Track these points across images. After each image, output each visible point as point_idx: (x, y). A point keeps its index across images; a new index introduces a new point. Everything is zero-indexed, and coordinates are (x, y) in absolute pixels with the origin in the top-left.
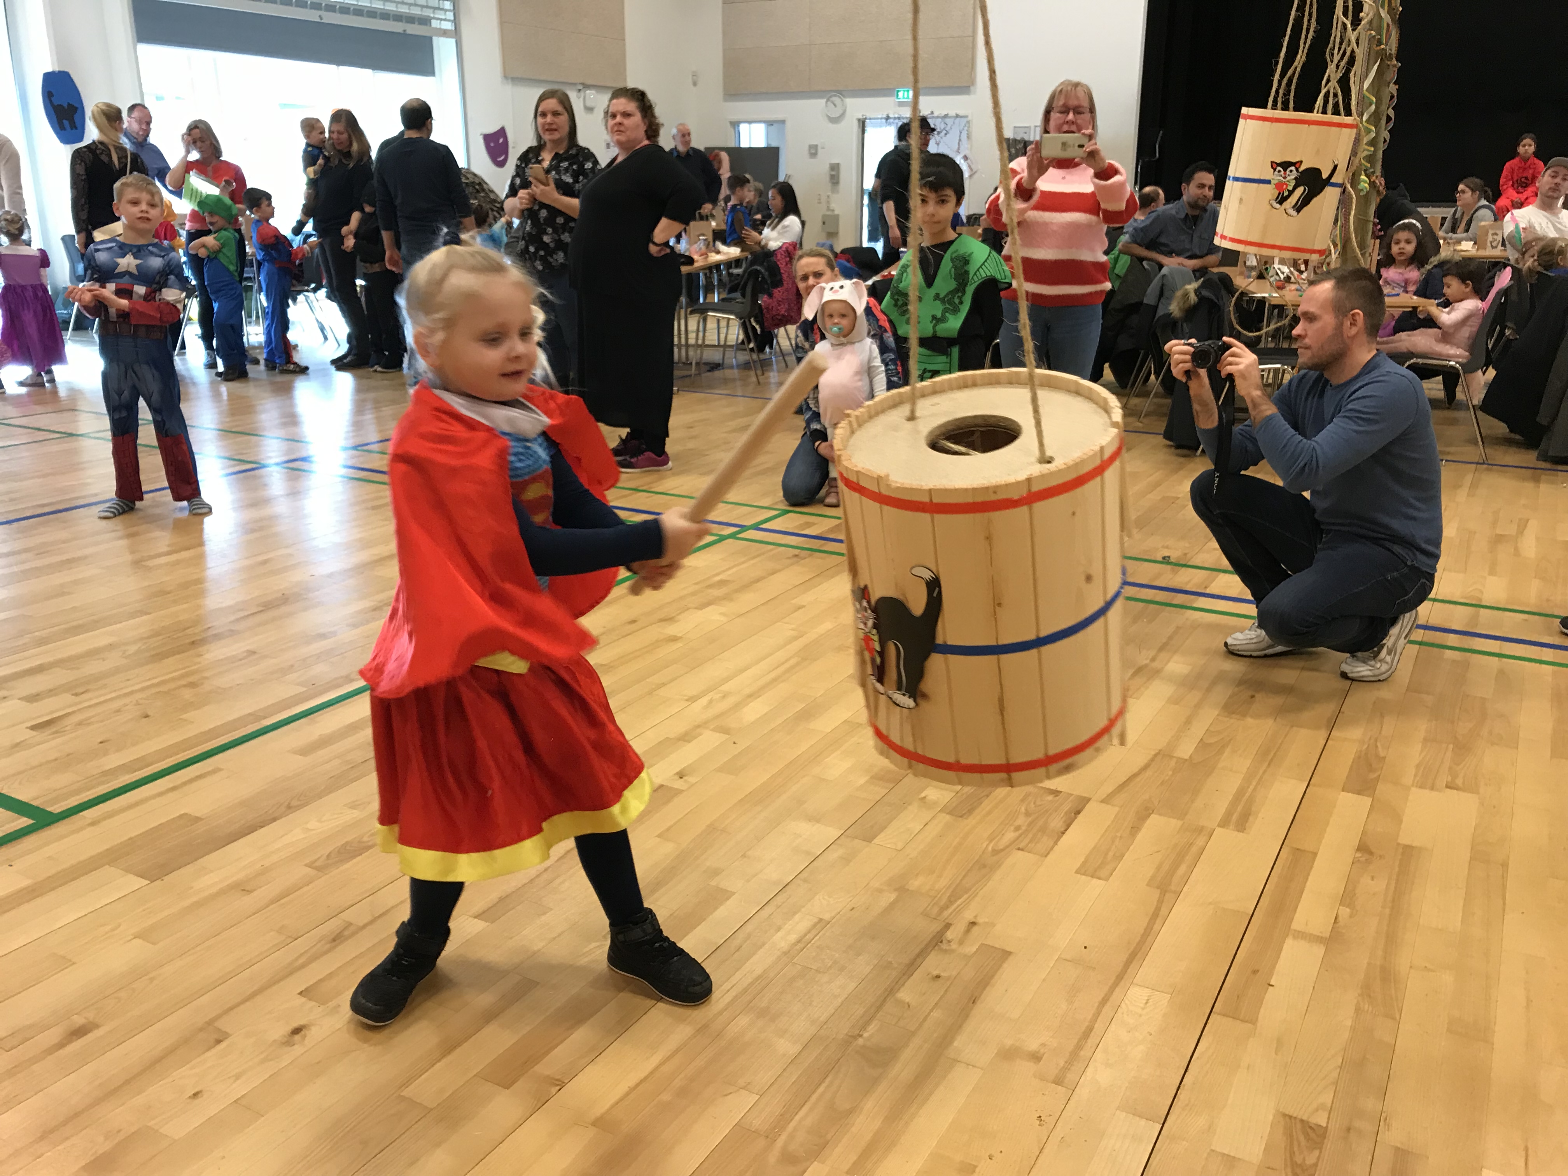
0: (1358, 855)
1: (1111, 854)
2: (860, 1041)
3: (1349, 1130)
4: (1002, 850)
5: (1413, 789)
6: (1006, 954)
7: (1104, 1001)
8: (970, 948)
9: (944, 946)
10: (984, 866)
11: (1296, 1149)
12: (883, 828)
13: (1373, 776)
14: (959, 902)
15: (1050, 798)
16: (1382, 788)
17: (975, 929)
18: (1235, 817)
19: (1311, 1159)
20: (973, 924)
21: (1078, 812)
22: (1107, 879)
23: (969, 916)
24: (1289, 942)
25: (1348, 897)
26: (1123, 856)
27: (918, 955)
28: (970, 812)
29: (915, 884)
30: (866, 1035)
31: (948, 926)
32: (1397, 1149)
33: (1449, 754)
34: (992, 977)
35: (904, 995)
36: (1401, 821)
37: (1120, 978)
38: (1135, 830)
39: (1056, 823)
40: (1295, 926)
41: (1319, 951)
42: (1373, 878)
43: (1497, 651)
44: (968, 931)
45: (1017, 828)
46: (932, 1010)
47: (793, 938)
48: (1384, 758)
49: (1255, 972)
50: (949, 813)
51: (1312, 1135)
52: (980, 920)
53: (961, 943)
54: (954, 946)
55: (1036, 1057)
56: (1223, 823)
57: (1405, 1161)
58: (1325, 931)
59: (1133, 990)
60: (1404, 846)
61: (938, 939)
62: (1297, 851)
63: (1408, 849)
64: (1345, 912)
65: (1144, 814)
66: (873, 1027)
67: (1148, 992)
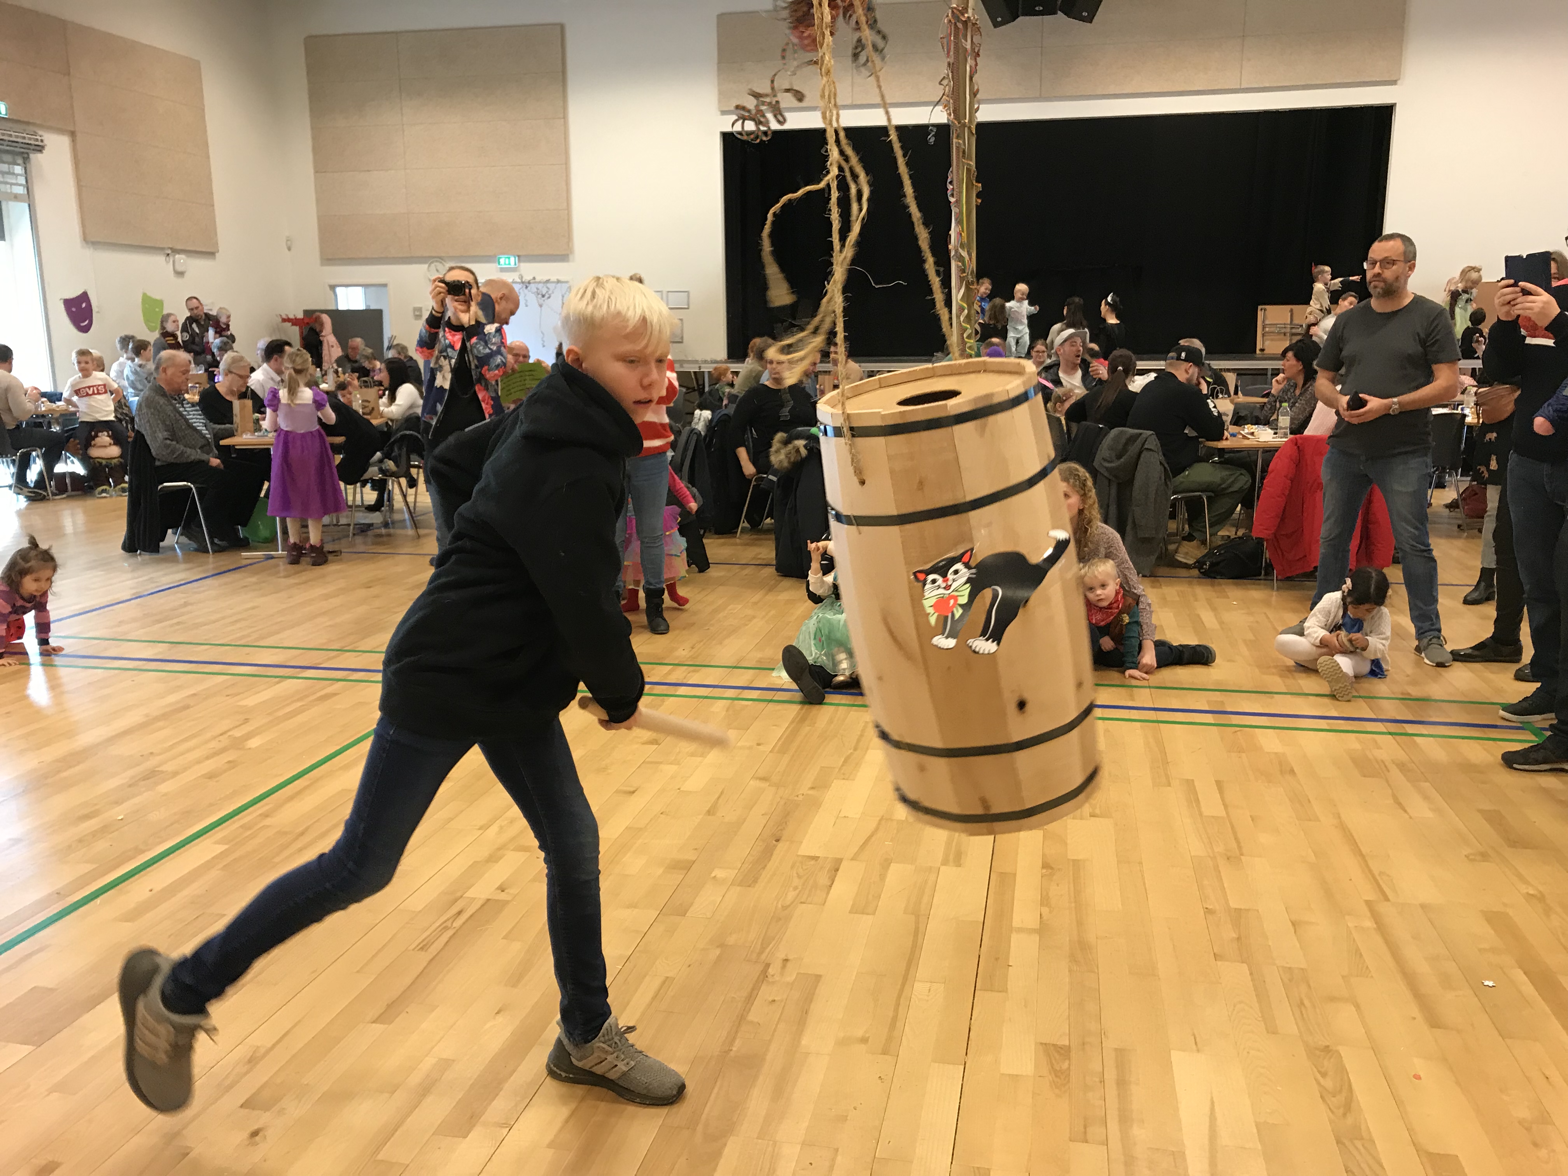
0: (1044, 871)
1: (871, 895)
2: (732, 1054)
3: (1084, 1044)
4: (789, 906)
5: (1069, 821)
6: (818, 978)
7: (899, 997)
8: (790, 977)
9: (771, 980)
10: (780, 919)
11: (1053, 1061)
12: (691, 904)
14: (769, 948)
15: (813, 862)
17: (789, 964)
18: (951, 857)
19: (1065, 1065)
20: (786, 960)
21: (837, 870)
22: (874, 913)
23: (781, 955)
24: (1014, 937)
25: (1045, 901)
26: (879, 896)
27: (753, 989)
28: (755, 881)
29: (731, 940)
30: (734, 1049)
31: (768, 966)
32: (1116, 1050)
34: (814, 994)
35: (752, 1017)
36: (1066, 844)
37: (905, 978)
38: (883, 877)
39: (823, 880)
40: (1015, 924)
41: (1036, 938)
42: (1058, 885)
44: (784, 967)
45: (795, 888)
46: (777, 1025)
47: (651, 994)
49: (997, 959)
50: (740, 884)
51: (1063, 1052)
52: (790, 957)
53: (782, 974)
54: (777, 978)
55: (864, 1040)
56: (945, 862)
57: (1122, 1056)
58: (1036, 925)
59: (917, 985)
60: (1074, 861)
61: (764, 974)
62: (1001, 874)
63: (1076, 862)
64: (1045, 910)
65: (886, 864)
66: (738, 1043)
67: (928, 985)
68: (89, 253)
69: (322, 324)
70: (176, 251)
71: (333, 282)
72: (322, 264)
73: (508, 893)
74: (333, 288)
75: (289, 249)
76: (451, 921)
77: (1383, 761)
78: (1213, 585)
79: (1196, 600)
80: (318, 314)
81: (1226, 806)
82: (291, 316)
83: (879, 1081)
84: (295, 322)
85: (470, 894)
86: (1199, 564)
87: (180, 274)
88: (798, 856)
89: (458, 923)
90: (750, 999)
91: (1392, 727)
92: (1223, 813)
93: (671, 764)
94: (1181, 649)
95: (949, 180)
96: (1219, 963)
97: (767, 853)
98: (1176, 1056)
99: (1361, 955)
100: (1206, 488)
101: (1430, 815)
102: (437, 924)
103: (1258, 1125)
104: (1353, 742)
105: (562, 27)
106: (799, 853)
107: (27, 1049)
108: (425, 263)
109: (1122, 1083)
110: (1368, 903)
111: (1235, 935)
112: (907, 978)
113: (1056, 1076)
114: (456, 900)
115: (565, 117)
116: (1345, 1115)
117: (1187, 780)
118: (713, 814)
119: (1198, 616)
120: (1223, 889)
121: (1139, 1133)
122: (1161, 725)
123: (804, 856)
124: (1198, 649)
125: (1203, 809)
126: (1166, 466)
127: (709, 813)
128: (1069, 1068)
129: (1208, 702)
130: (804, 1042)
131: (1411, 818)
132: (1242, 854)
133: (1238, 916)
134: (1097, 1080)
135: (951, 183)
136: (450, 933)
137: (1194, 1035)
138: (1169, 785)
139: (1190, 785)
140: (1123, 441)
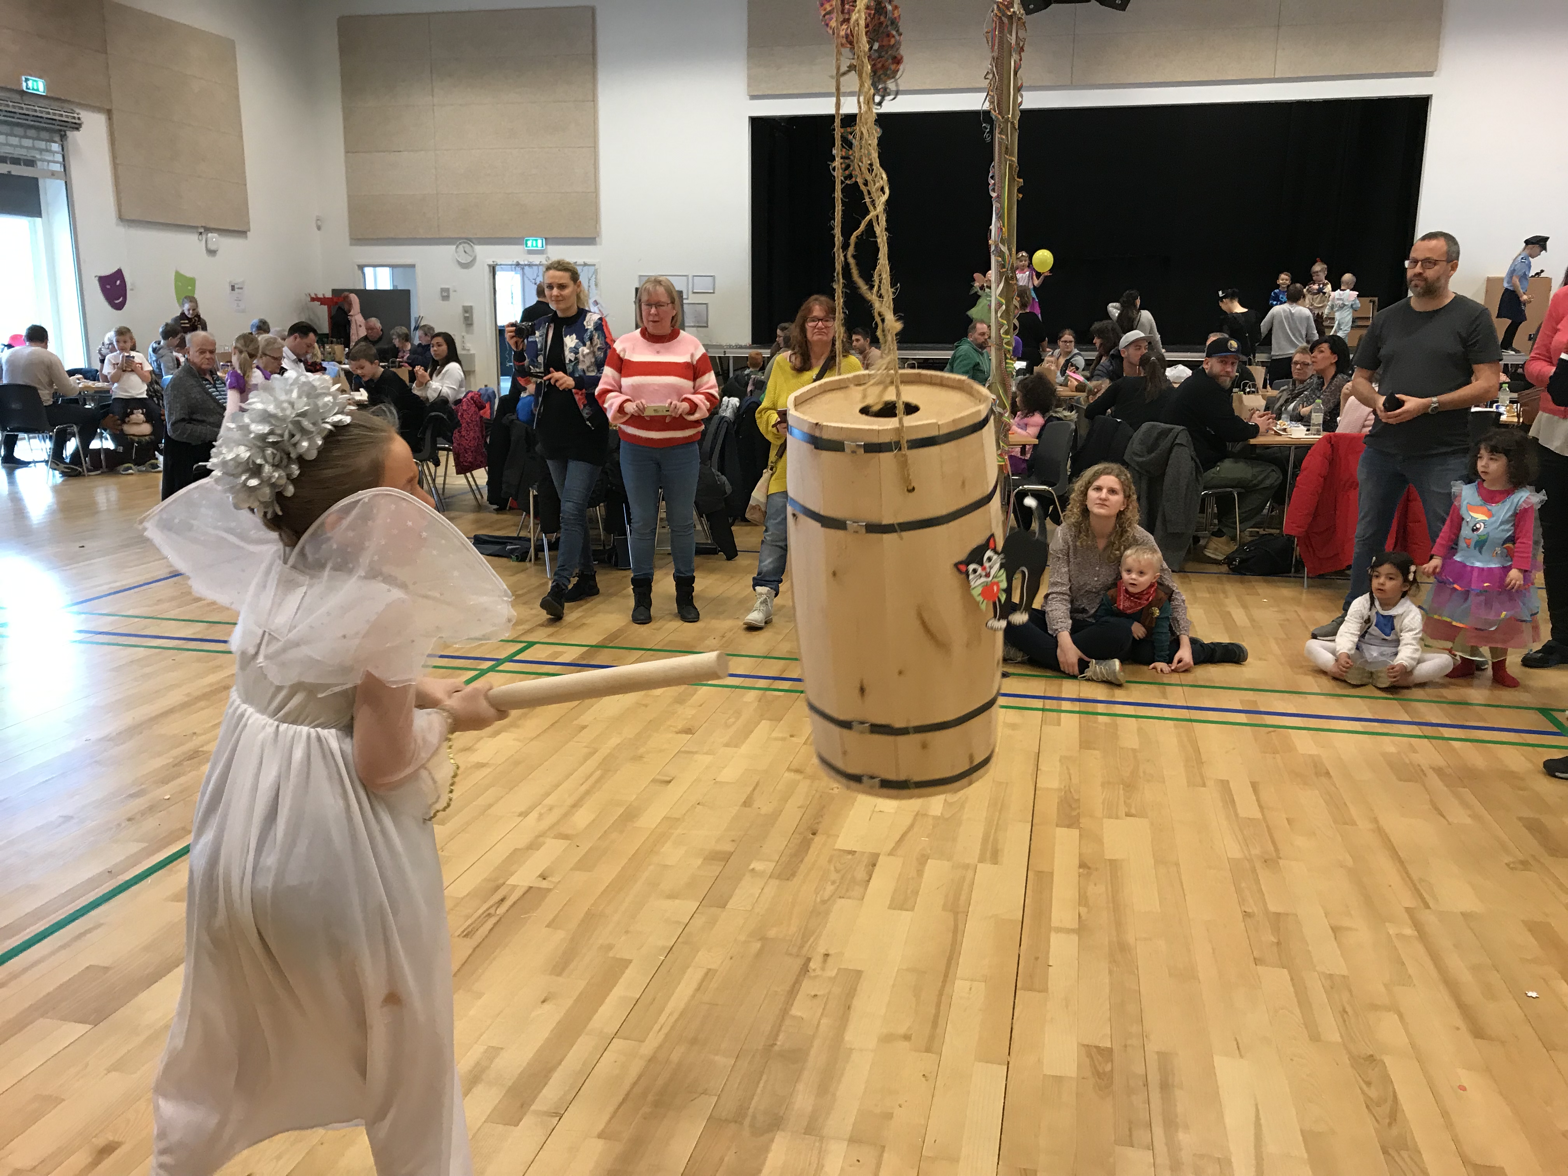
0: (1081, 870)
1: (909, 891)
2: (776, 1048)
3: (1126, 1046)
4: (828, 900)
5: (1105, 820)
7: (941, 994)
8: (831, 972)
9: (812, 974)
10: (819, 913)
11: (1097, 1064)
12: (730, 897)
13: (1074, 813)
14: (809, 943)
15: (850, 857)
16: (1084, 822)
17: (830, 959)
18: (988, 855)
19: (1108, 1068)
20: (827, 955)
21: (874, 865)
22: (912, 909)
23: (822, 951)
24: (1053, 936)
25: (1083, 899)
26: (917, 893)
27: (795, 983)
28: (793, 874)
29: (772, 933)
30: (778, 1043)
31: (809, 960)
32: (1158, 1053)
33: (1121, 792)
34: (855, 990)
35: (795, 1011)
36: (1103, 844)
37: (946, 976)
38: (920, 873)
39: (861, 874)
40: (1053, 925)
41: (1075, 938)
42: (1095, 885)
43: (1133, 713)
44: (825, 961)
45: (833, 883)
46: (820, 1019)
47: (694, 985)
48: (1079, 800)
49: (1037, 959)
50: (779, 877)
51: (1104, 1054)
52: (831, 952)
53: (823, 969)
54: (818, 972)
55: (907, 1037)
56: (982, 860)
57: (1165, 1059)
58: (1075, 925)
59: (958, 983)
60: (1110, 860)
61: (805, 969)
62: (1039, 873)
63: (1112, 862)
64: (1083, 910)
65: (923, 859)
66: (781, 1037)
67: (968, 983)
68: (122, 231)
69: (350, 304)
70: (208, 230)
71: (362, 262)
72: (351, 244)
73: (550, 881)
74: (361, 267)
75: (319, 228)
76: (494, 908)
77: (1419, 765)
78: (1242, 582)
79: (1227, 597)
80: (346, 293)
81: (1261, 807)
82: (320, 296)
83: (923, 1079)
84: (323, 301)
85: (512, 881)
86: (1229, 560)
87: (212, 252)
88: (836, 850)
89: (501, 910)
90: (793, 992)
91: (1428, 730)
92: (1259, 815)
93: (706, 753)
94: (1213, 647)
95: (991, 175)
96: (1258, 967)
97: (804, 846)
98: (1218, 1060)
99: (1403, 964)
100: (1237, 484)
101: (1469, 821)
102: (480, 911)
103: (1302, 1131)
104: (1389, 745)
105: (593, 10)
106: (836, 847)
107: (83, 1028)
108: (453, 244)
109: (1166, 1086)
110: (1408, 910)
111: (1275, 941)
112: (947, 975)
113: (1099, 1078)
114: (498, 888)
115: (594, 100)
116: (1390, 1124)
117: (1222, 781)
118: (750, 806)
119: (1229, 613)
120: (1260, 891)
121: (1182, 1137)
122: (1194, 724)
123: (840, 850)
124: (1230, 647)
125: (1239, 811)
126: (1198, 461)
127: (747, 803)
128: (1112, 1070)
129: (1242, 702)
130: (848, 1037)
131: (1449, 824)
132: (1280, 858)
133: (1277, 920)
134: (1141, 1083)
135: (992, 177)
136: (493, 920)
137: (1236, 1039)
138: (1204, 785)
139: (1224, 786)
140: (1155, 435)
